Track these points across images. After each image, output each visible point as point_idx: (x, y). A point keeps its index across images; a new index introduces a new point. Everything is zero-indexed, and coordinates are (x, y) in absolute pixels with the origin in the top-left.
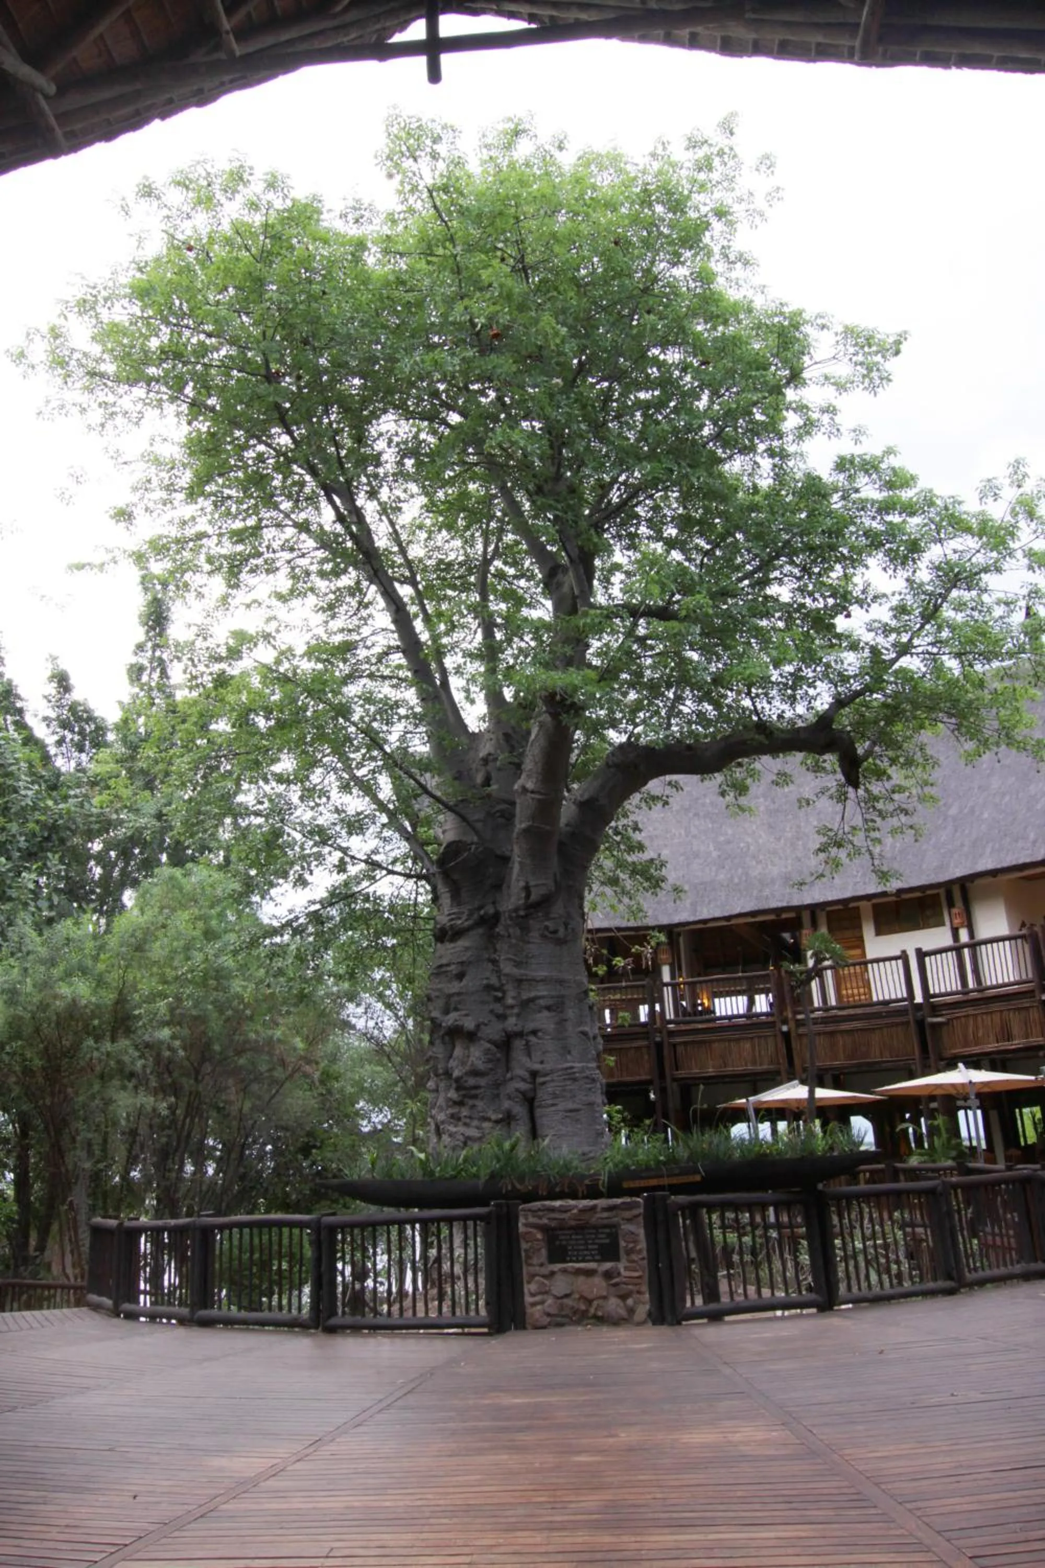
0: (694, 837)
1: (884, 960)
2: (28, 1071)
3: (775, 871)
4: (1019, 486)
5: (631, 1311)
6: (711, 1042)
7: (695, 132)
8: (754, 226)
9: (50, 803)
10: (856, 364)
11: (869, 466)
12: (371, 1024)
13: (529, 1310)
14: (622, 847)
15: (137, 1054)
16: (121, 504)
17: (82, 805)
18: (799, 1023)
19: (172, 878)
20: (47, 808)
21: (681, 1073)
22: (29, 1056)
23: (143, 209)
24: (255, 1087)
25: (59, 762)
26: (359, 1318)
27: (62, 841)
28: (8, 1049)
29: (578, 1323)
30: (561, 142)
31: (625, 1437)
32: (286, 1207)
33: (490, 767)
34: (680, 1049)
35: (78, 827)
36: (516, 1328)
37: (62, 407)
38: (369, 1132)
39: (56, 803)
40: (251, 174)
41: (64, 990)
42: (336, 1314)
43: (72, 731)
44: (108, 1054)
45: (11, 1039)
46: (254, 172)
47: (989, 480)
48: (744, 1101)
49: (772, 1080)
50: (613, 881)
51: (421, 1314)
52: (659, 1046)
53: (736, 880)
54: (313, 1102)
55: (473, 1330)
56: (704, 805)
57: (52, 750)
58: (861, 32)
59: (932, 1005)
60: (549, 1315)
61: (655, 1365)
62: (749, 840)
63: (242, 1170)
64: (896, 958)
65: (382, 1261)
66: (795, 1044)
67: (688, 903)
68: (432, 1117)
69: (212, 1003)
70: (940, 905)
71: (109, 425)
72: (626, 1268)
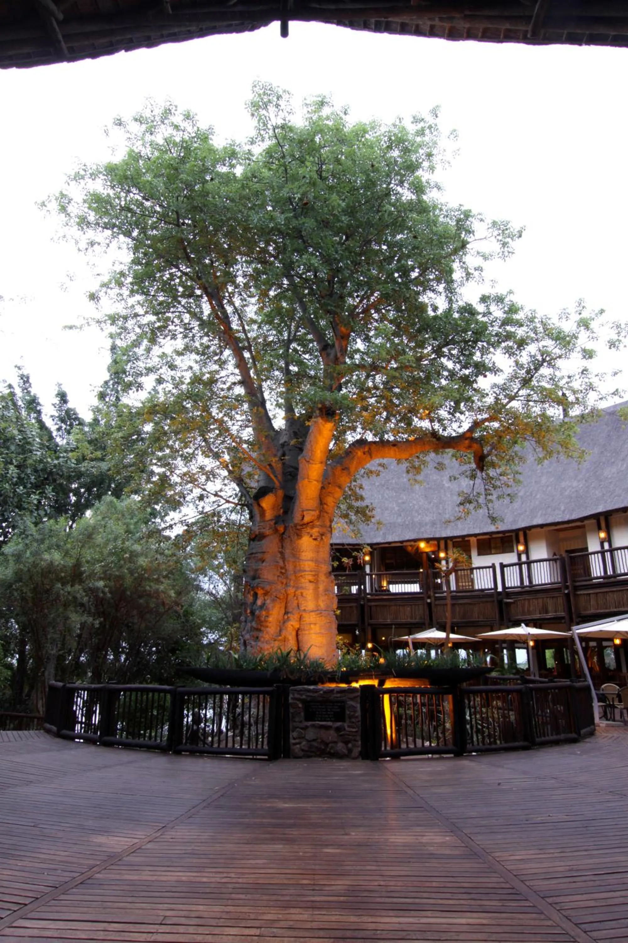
0: (386, 499)
1: (483, 568)
2: (24, 599)
3: (427, 519)
4: (580, 314)
5: (350, 751)
6: (390, 606)
7: (418, 114)
8: (444, 169)
9: (49, 460)
10: (498, 240)
11: (500, 300)
12: (212, 586)
13: (293, 747)
14: (352, 498)
15: (84, 594)
16: (93, 291)
17: (66, 461)
18: (437, 599)
19: (111, 502)
20: (48, 462)
21: (372, 622)
22: (25, 591)
23: (116, 132)
24: (148, 616)
25: (58, 440)
26: (194, 746)
27: (55, 480)
28: (14, 587)
29: (319, 756)
30: (346, 110)
31: (355, 835)
32: (161, 681)
33: (286, 448)
34: (373, 609)
35: (63, 474)
36: (284, 757)
37: (64, 236)
38: (207, 644)
39: (52, 460)
40: (176, 110)
41: (46, 556)
42: (182, 743)
43: (66, 424)
44: (69, 593)
45: (16, 581)
46: (178, 109)
47: (564, 309)
48: (407, 637)
49: (422, 627)
50: (346, 516)
51: (230, 745)
52: (362, 607)
53: (407, 523)
54: (178, 626)
55: (258, 757)
56: (391, 483)
57: (55, 433)
58: (533, 21)
59: (507, 593)
60: (303, 750)
61: (366, 786)
62: (415, 502)
63: (138, 660)
64: (489, 567)
65: (210, 713)
66: (434, 609)
67: (381, 533)
68: (242, 636)
69: (127, 569)
70: (512, 541)
71: (90, 250)
72: (349, 727)
